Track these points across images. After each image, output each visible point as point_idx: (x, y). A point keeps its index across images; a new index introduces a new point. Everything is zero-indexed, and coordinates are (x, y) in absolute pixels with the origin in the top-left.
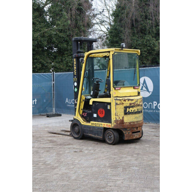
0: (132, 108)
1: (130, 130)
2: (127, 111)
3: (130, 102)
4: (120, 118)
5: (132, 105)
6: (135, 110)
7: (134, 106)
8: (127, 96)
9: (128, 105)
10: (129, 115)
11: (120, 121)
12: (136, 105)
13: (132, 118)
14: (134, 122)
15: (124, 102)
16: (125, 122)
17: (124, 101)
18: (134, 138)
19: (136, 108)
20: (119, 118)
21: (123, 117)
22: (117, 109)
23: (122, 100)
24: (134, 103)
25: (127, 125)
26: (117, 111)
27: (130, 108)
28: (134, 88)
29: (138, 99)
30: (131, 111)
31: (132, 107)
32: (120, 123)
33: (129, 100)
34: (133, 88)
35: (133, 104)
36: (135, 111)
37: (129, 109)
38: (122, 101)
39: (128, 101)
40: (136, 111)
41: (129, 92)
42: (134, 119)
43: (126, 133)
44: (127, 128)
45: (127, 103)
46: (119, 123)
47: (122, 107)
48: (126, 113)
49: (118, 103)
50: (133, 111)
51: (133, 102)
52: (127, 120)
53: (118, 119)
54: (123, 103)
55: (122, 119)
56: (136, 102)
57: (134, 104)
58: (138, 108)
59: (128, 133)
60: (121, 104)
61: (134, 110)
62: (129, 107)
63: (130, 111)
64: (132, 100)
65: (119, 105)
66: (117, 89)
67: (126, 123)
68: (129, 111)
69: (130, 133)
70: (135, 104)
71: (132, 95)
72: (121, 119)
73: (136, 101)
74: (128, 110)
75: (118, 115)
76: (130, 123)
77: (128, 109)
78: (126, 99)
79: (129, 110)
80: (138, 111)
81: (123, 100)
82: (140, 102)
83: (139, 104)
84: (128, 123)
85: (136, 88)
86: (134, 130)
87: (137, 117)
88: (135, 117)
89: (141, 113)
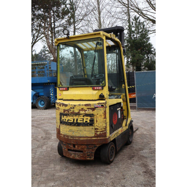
0: (66, 117)
1: (66, 145)
3: (64, 108)
5: (66, 112)
6: (69, 120)
7: (69, 115)
8: (75, 99)
9: (62, 111)
10: (63, 125)
12: (71, 113)
14: (68, 136)
15: (60, 107)
16: (61, 133)
18: (71, 157)
20: (58, 126)
21: (60, 126)
24: (68, 110)
25: (62, 137)
27: (64, 117)
29: (75, 105)
30: (65, 120)
31: (66, 115)
34: (91, 88)
35: (67, 110)
36: (69, 121)
39: (63, 106)
40: (72, 121)
41: (78, 95)
42: (68, 133)
43: (63, 148)
44: (63, 141)
45: (62, 109)
46: (58, 132)
47: (58, 112)
50: (67, 121)
51: (67, 108)
52: (62, 131)
54: (59, 109)
56: (71, 109)
57: (69, 112)
58: (75, 118)
59: (65, 148)
61: (68, 120)
64: (66, 105)
65: (57, 109)
66: (61, 89)
68: (63, 120)
70: (70, 112)
72: (58, 128)
73: (71, 108)
74: (62, 118)
75: (57, 122)
76: (64, 136)
77: (62, 116)
78: (61, 104)
80: (75, 121)
81: (59, 104)
82: (80, 110)
83: (77, 112)
84: (62, 135)
85: (95, 88)
86: (69, 146)
87: (72, 130)
88: (70, 129)
89: (88, 126)
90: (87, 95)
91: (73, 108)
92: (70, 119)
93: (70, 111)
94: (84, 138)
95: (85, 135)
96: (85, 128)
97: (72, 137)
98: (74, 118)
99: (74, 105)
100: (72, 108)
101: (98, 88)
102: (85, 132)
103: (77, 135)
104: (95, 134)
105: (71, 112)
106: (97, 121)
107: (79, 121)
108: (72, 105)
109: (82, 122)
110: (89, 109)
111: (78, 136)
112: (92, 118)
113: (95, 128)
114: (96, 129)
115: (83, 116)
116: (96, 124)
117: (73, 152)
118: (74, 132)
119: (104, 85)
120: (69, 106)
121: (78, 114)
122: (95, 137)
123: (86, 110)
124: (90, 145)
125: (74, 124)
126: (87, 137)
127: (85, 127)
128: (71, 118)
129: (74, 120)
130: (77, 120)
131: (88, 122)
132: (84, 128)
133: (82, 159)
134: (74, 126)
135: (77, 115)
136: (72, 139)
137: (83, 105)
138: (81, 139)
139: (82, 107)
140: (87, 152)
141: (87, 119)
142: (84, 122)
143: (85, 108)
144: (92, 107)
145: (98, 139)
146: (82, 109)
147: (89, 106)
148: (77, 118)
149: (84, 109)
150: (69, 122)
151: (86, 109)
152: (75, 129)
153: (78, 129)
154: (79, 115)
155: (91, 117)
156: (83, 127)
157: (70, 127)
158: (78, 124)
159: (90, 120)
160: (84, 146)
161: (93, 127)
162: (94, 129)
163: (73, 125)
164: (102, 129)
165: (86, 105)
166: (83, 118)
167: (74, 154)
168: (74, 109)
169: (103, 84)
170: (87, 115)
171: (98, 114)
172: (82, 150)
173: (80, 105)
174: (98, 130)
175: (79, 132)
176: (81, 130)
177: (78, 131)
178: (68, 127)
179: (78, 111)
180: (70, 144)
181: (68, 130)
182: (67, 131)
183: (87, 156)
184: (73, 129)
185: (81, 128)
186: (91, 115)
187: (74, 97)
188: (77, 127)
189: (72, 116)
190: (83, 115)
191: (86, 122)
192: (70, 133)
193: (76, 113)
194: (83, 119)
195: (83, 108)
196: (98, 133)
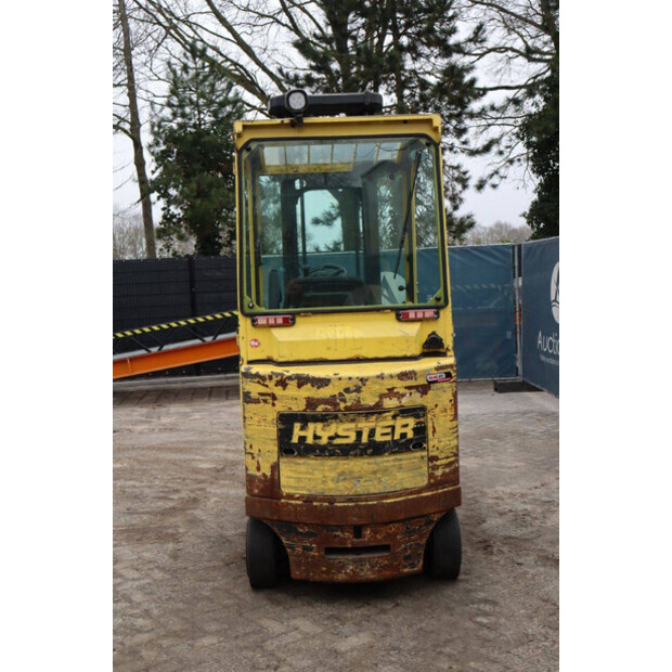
0: (319, 426)
1: (315, 535)
2: (295, 440)
3: (308, 391)
4: (263, 471)
5: (320, 408)
6: (337, 436)
7: (336, 417)
8: (331, 357)
9: (299, 407)
10: (301, 461)
11: (260, 480)
12: (347, 408)
13: (318, 475)
14: (331, 500)
15: (278, 391)
16: (285, 491)
17: (276, 385)
18: (341, 577)
19: (353, 425)
20: (258, 469)
21: (275, 468)
22: (248, 422)
23: (270, 378)
24: (332, 401)
25: (296, 506)
26: (249, 433)
27: (311, 426)
28: (398, 318)
30: (316, 437)
31: (323, 419)
32: (262, 490)
33: (302, 381)
34: (393, 315)
35: (325, 401)
36: (337, 441)
37: (302, 429)
38: (271, 384)
39: (300, 386)
41: (345, 340)
42: (331, 485)
43: (293, 548)
44: (298, 523)
45: (294, 399)
46: (256, 491)
47: (270, 413)
48: (287, 448)
49: (254, 395)
50: (324, 441)
51: (325, 392)
52: (292, 482)
53: (253, 471)
54: (274, 397)
55: (269, 474)
56: (347, 396)
57: (335, 405)
58: (365, 426)
59: (305, 548)
60: (265, 401)
61: (330, 438)
62: (305, 420)
63: (310, 440)
64: (322, 382)
65: (257, 401)
66: (262, 321)
67: (290, 497)
68: (303, 439)
69: (311, 549)
70: (342, 405)
71: (370, 356)
72: (264, 474)
73: (347, 390)
74: (297, 432)
75: (255, 451)
76: (308, 499)
77: (297, 426)
78: (290, 378)
79: (303, 433)
80: (365, 439)
81: (275, 379)
82: (382, 396)
83: (372, 404)
84: (298, 499)
85: (412, 315)
86: (335, 536)
87: (351, 472)
88: (339, 470)
89: (408, 450)
90: (381, 341)
91: (358, 390)
92: (340, 433)
93: (345, 401)
94: (397, 497)
95: (400, 483)
96: (400, 460)
97: (350, 500)
98: (360, 425)
99: (362, 380)
100: (353, 388)
101: (420, 315)
102: (400, 475)
103: (372, 490)
104: (431, 476)
105: (349, 404)
106: (434, 431)
107: (378, 438)
108: (350, 378)
109: (388, 438)
110: (413, 391)
111: (376, 491)
112: (422, 420)
113: (431, 454)
114: (432, 459)
115: (394, 417)
116: (432, 442)
117: (351, 557)
118: (361, 478)
119: (442, 302)
120: (337, 383)
121: (377, 410)
122: (429, 487)
123: (403, 395)
124: (414, 518)
125: (358, 451)
126: (407, 492)
127: (398, 457)
128: (348, 430)
129: (359, 434)
130: (372, 432)
131: (410, 435)
132: (395, 460)
133: (388, 573)
134: (361, 455)
135: (373, 414)
136: (353, 507)
137: (391, 376)
138: (389, 501)
139: (389, 384)
140: (403, 546)
141: (406, 426)
142: (397, 437)
143: (400, 386)
144: (422, 381)
145: (439, 494)
146: (388, 390)
147: (411, 379)
148: (372, 425)
149: (395, 390)
150: (339, 445)
151: (402, 391)
152: (366, 467)
153: (376, 468)
154: (380, 413)
155: (417, 416)
156: (392, 457)
157: (342, 462)
158: (376, 449)
159: (414, 429)
160: (396, 525)
161: (425, 453)
162: (426, 459)
163: (356, 455)
164: (447, 458)
165: (403, 376)
166: (391, 423)
167: (354, 561)
168: (362, 395)
169: (438, 299)
170: (405, 412)
171: (436, 406)
172: (387, 543)
173: (381, 377)
174: (439, 463)
175: (379, 475)
176: (386, 470)
177: (374, 472)
178: (331, 462)
179: (377, 399)
180: (341, 528)
181: (333, 474)
182: (324, 482)
183: (403, 563)
184: (356, 469)
185: (387, 460)
186: (417, 412)
187: (329, 349)
188: (372, 460)
189: (353, 421)
190: (392, 413)
191: (403, 435)
192: (340, 484)
193: (370, 408)
194: (393, 428)
195: (394, 388)
196: (439, 473)
